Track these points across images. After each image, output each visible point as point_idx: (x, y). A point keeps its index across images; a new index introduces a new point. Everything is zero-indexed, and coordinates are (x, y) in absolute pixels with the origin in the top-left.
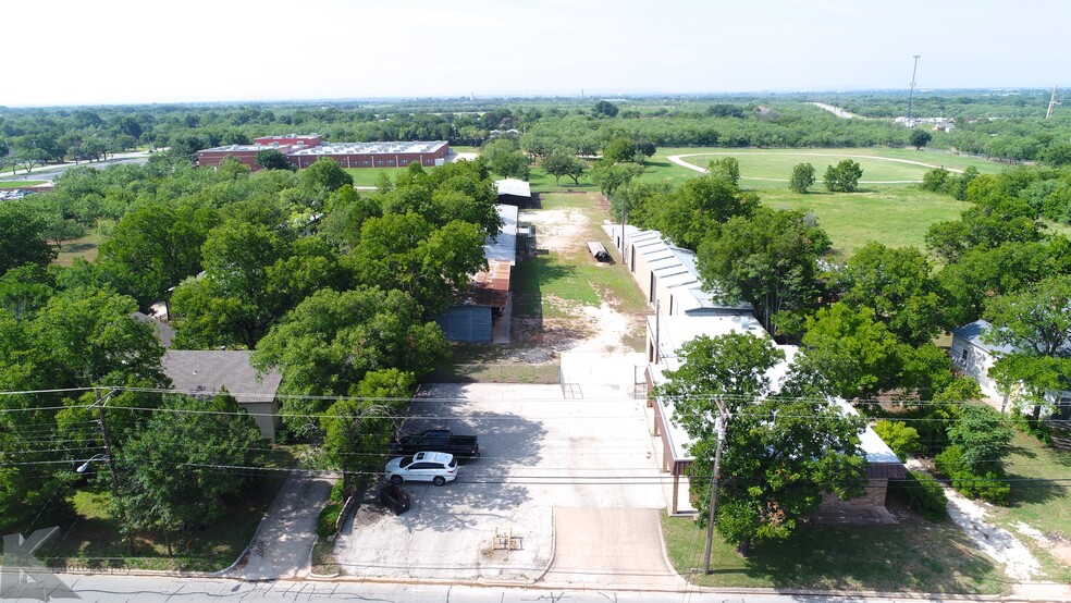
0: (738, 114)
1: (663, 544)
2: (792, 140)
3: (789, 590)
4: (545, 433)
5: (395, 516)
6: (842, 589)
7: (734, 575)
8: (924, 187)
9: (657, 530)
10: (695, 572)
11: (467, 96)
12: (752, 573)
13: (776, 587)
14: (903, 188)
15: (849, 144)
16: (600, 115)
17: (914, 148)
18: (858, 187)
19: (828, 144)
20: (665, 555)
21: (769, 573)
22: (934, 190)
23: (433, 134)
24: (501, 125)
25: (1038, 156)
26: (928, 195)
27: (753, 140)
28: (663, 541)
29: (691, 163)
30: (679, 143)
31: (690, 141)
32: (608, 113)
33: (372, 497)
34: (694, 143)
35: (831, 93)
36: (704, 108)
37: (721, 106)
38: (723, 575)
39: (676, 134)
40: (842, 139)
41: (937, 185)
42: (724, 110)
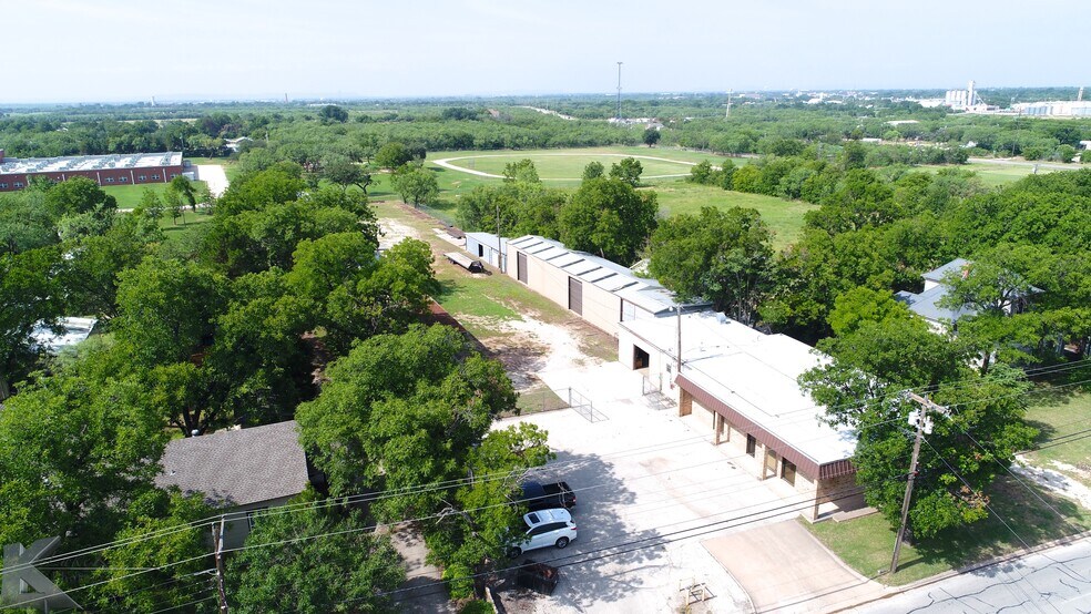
0: (472, 116)
1: (831, 553)
2: (541, 141)
3: (965, 568)
4: (611, 466)
5: (548, 597)
6: (1001, 555)
7: (916, 566)
8: (692, 180)
9: (813, 541)
10: (883, 573)
11: (146, 101)
12: (928, 559)
13: (954, 568)
14: (673, 181)
15: (591, 144)
16: (330, 120)
17: (647, 146)
18: (642, 182)
19: (574, 144)
20: (842, 564)
21: (941, 556)
22: (701, 182)
23: (154, 144)
24: (223, 133)
25: (751, 149)
26: (699, 187)
27: (507, 143)
28: (828, 551)
29: (459, 166)
30: (439, 147)
31: (446, 145)
32: (338, 117)
33: (502, 581)
34: (451, 147)
35: (531, 97)
36: (439, 111)
37: (455, 110)
38: (908, 569)
39: (431, 138)
40: (586, 139)
41: (704, 177)
42: (459, 114)
